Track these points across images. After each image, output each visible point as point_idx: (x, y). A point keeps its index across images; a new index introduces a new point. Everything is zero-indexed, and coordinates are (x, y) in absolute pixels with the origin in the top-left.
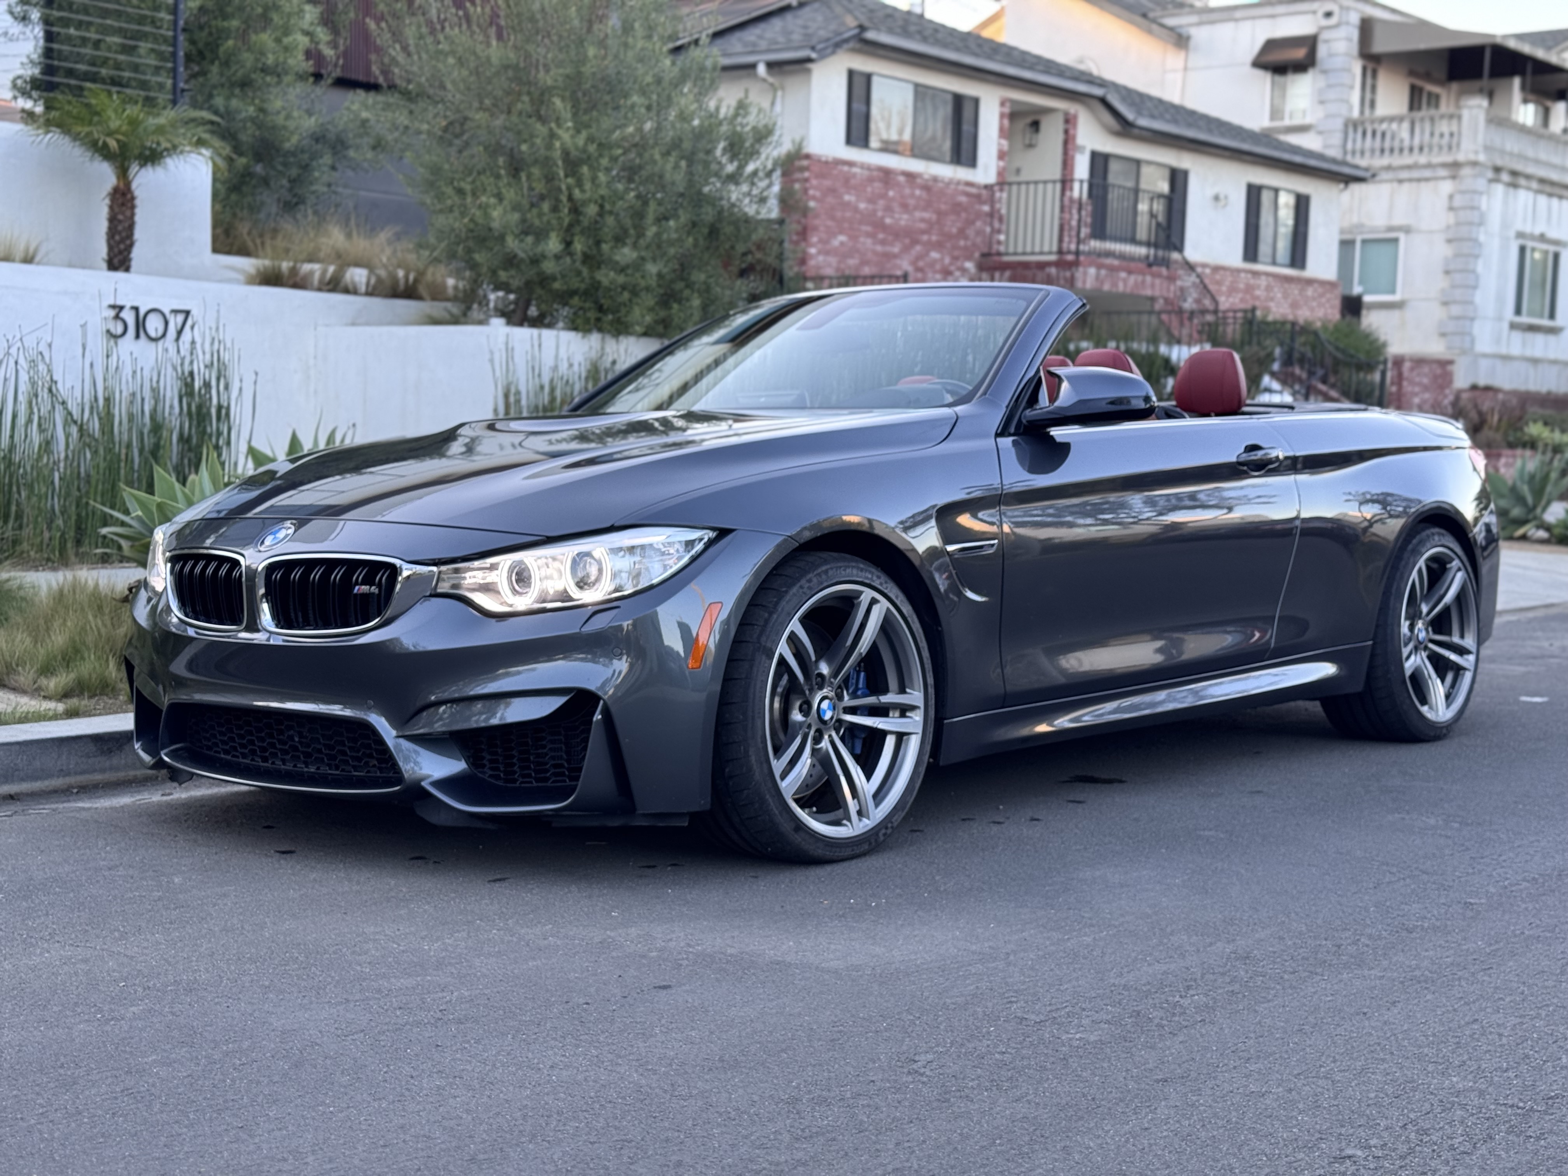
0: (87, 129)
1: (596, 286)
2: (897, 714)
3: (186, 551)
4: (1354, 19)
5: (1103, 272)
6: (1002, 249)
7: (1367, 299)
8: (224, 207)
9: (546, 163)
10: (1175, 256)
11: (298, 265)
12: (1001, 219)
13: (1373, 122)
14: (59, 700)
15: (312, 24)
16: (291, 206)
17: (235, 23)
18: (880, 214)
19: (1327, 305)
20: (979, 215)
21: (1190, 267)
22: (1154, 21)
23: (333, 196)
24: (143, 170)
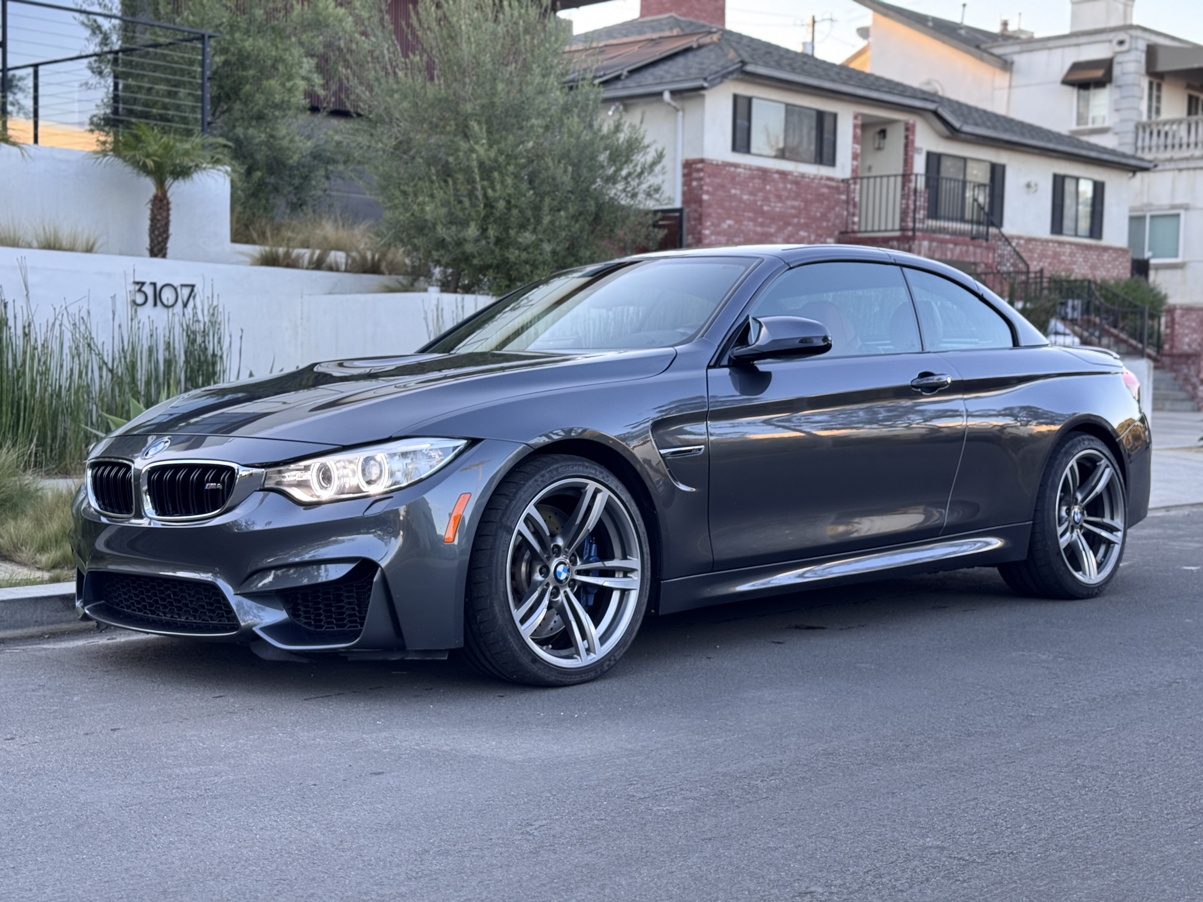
0: (132, 153)
1: (505, 261)
2: (621, 575)
3: (107, 460)
4: (1142, 45)
5: (934, 244)
6: (856, 228)
7: (1153, 261)
8: (245, 208)
9: (468, 170)
10: (993, 230)
11: (291, 250)
12: (855, 206)
13: (1158, 124)
14: (48, 571)
15: (310, 71)
16: (296, 206)
17: (251, 72)
18: (759, 203)
19: (1120, 267)
20: (838, 202)
21: (1007, 240)
22: (985, 51)
23: (328, 199)
24: (176, 183)
